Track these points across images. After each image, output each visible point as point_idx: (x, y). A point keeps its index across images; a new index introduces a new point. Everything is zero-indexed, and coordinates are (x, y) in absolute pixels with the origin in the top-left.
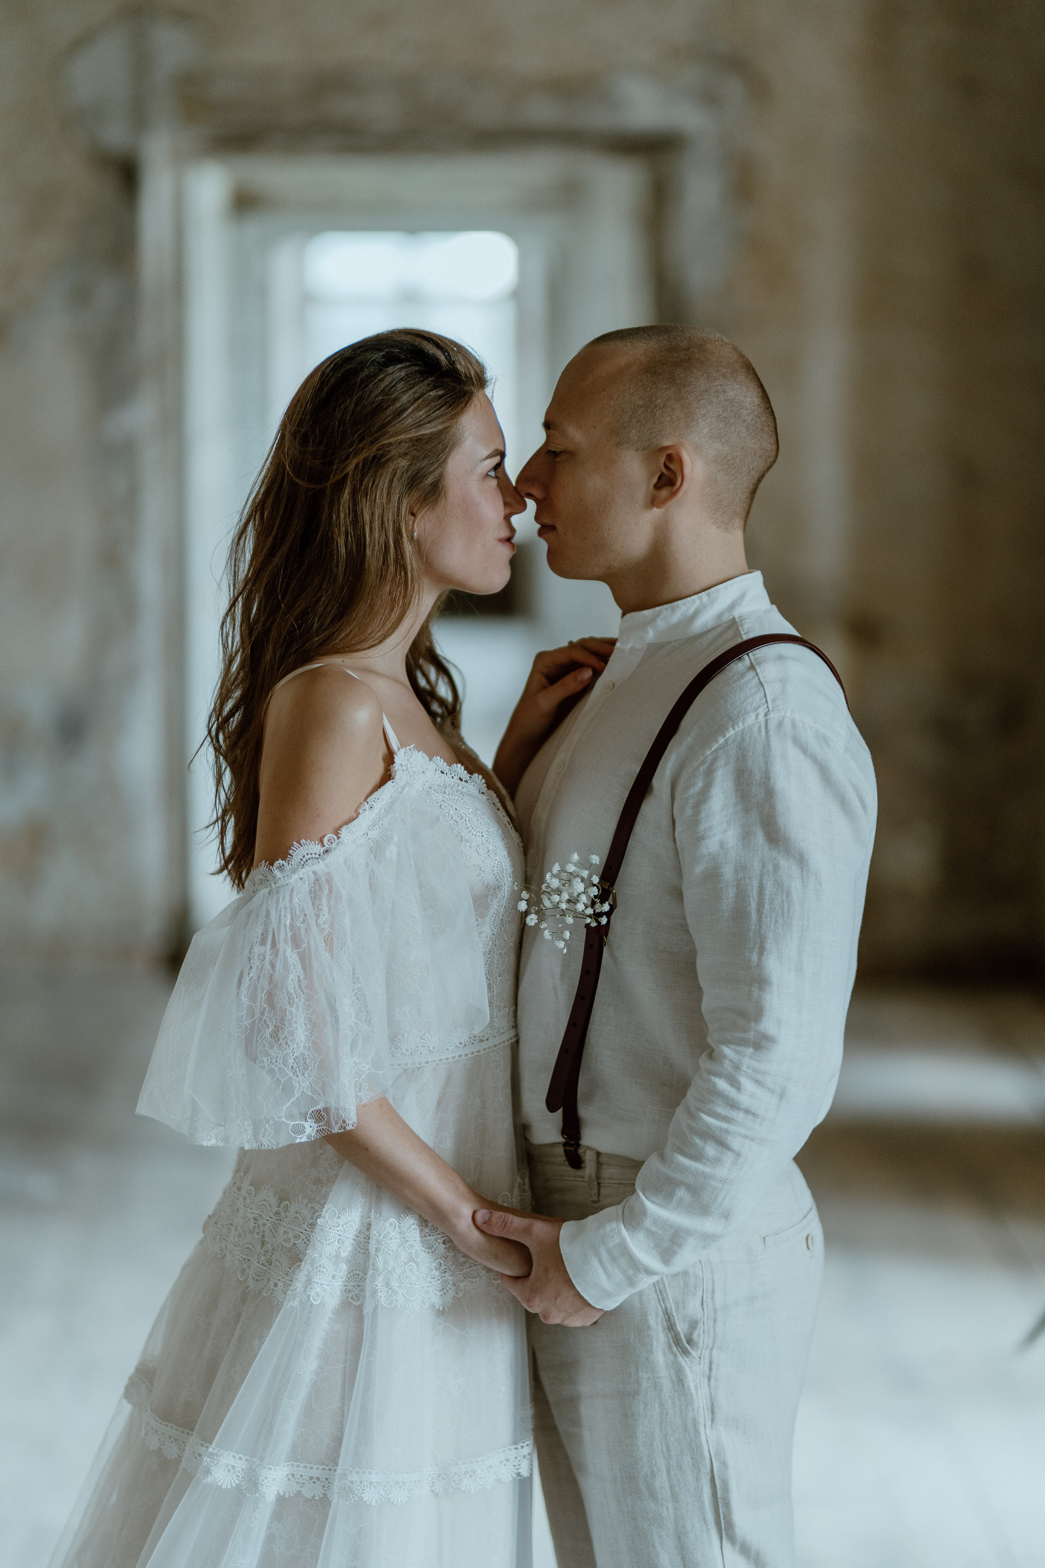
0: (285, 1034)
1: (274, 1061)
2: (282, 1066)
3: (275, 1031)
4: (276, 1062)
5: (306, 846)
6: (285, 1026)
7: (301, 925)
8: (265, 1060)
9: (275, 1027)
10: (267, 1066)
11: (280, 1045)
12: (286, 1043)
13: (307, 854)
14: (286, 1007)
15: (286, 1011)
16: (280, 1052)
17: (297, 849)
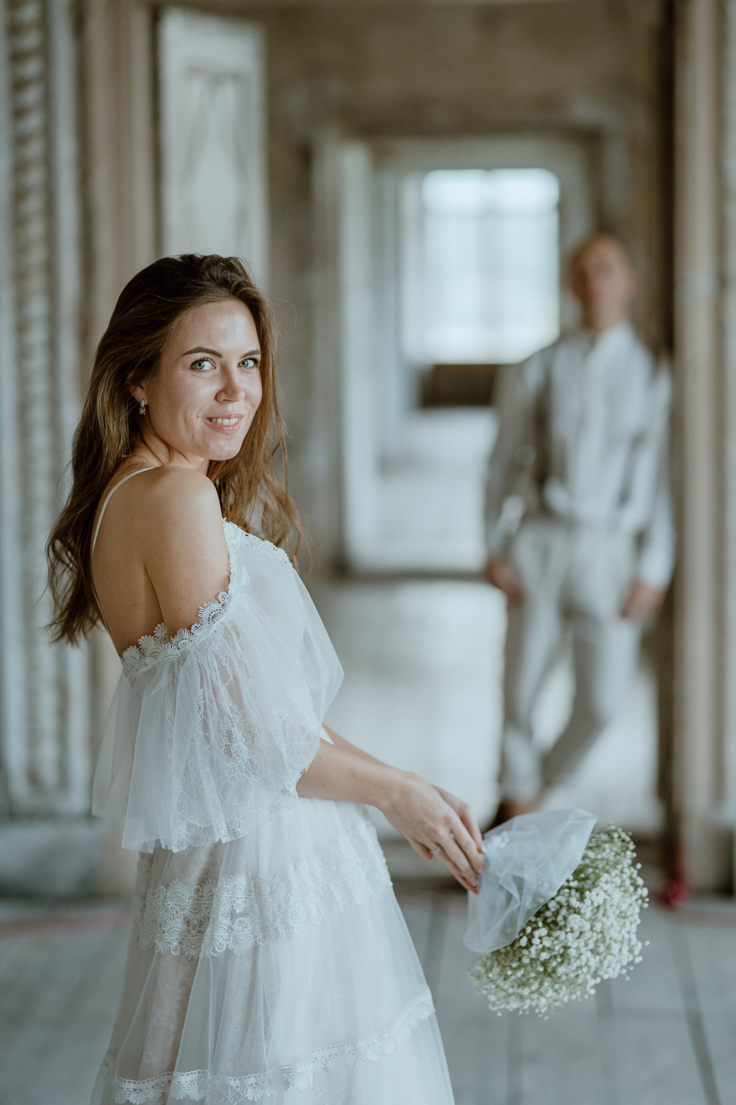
0: (235, 749)
1: (232, 771)
2: (240, 773)
3: (227, 749)
4: (235, 771)
5: (208, 607)
6: (233, 743)
7: (226, 665)
8: (226, 771)
9: (226, 745)
10: (229, 777)
11: (234, 758)
12: (238, 755)
13: (212, 613)
14: (231, 729)
15: (232, 732)
16: (236, 763)
17: (203, 612)
